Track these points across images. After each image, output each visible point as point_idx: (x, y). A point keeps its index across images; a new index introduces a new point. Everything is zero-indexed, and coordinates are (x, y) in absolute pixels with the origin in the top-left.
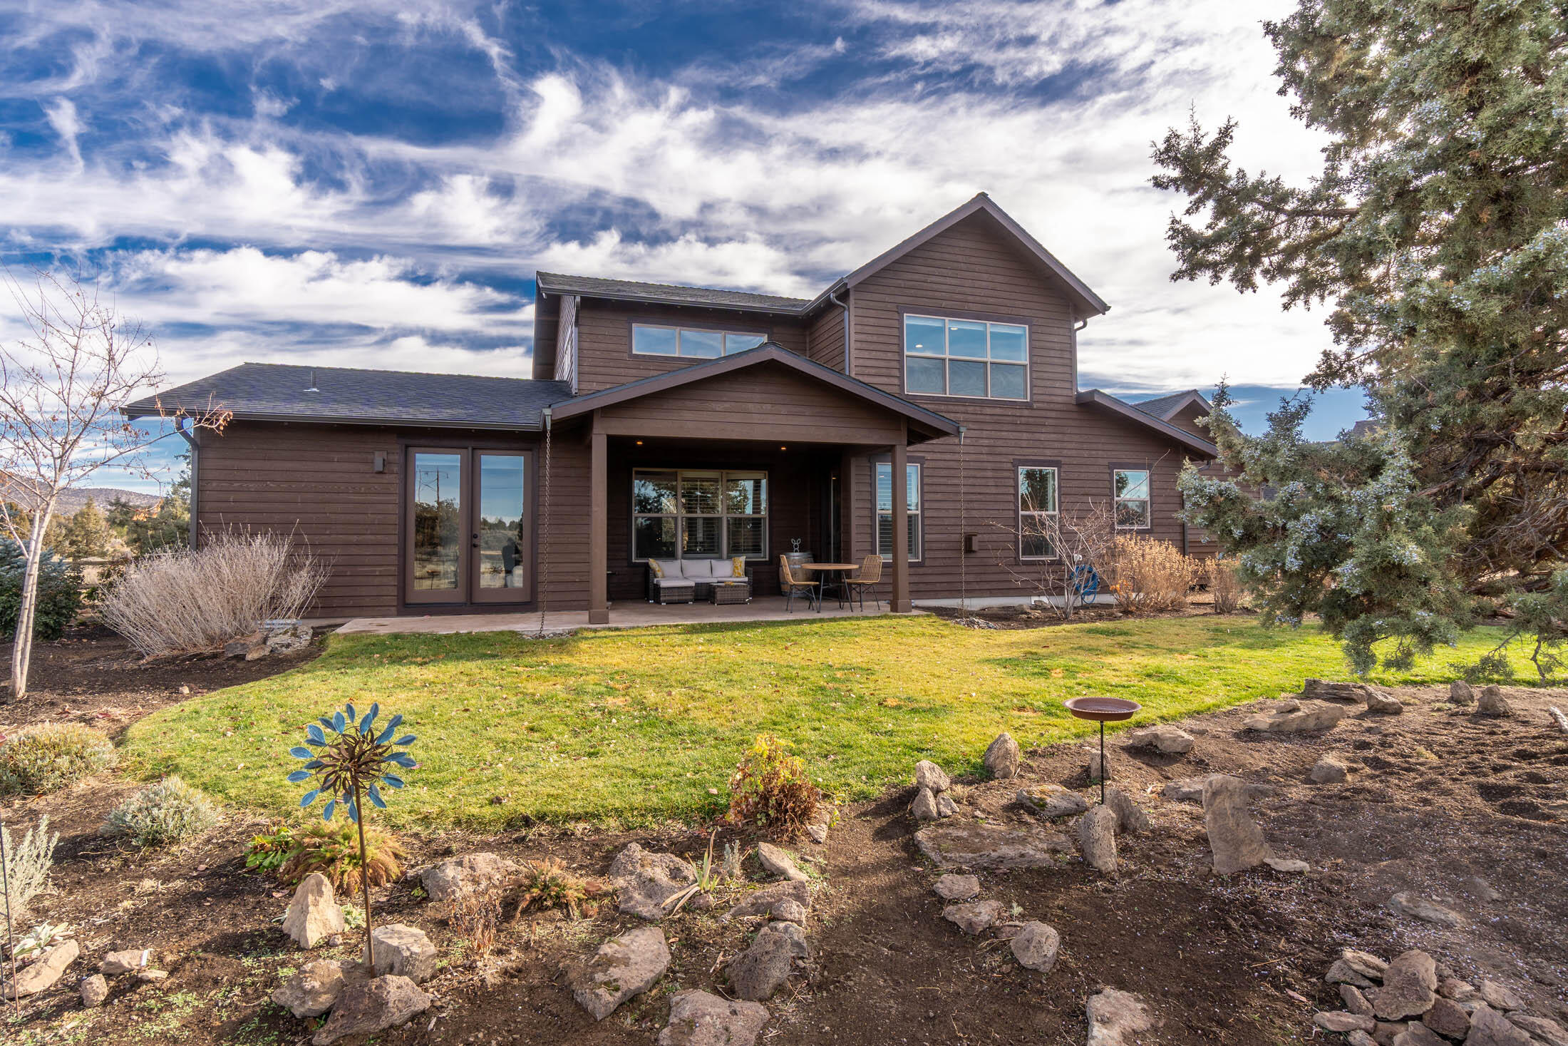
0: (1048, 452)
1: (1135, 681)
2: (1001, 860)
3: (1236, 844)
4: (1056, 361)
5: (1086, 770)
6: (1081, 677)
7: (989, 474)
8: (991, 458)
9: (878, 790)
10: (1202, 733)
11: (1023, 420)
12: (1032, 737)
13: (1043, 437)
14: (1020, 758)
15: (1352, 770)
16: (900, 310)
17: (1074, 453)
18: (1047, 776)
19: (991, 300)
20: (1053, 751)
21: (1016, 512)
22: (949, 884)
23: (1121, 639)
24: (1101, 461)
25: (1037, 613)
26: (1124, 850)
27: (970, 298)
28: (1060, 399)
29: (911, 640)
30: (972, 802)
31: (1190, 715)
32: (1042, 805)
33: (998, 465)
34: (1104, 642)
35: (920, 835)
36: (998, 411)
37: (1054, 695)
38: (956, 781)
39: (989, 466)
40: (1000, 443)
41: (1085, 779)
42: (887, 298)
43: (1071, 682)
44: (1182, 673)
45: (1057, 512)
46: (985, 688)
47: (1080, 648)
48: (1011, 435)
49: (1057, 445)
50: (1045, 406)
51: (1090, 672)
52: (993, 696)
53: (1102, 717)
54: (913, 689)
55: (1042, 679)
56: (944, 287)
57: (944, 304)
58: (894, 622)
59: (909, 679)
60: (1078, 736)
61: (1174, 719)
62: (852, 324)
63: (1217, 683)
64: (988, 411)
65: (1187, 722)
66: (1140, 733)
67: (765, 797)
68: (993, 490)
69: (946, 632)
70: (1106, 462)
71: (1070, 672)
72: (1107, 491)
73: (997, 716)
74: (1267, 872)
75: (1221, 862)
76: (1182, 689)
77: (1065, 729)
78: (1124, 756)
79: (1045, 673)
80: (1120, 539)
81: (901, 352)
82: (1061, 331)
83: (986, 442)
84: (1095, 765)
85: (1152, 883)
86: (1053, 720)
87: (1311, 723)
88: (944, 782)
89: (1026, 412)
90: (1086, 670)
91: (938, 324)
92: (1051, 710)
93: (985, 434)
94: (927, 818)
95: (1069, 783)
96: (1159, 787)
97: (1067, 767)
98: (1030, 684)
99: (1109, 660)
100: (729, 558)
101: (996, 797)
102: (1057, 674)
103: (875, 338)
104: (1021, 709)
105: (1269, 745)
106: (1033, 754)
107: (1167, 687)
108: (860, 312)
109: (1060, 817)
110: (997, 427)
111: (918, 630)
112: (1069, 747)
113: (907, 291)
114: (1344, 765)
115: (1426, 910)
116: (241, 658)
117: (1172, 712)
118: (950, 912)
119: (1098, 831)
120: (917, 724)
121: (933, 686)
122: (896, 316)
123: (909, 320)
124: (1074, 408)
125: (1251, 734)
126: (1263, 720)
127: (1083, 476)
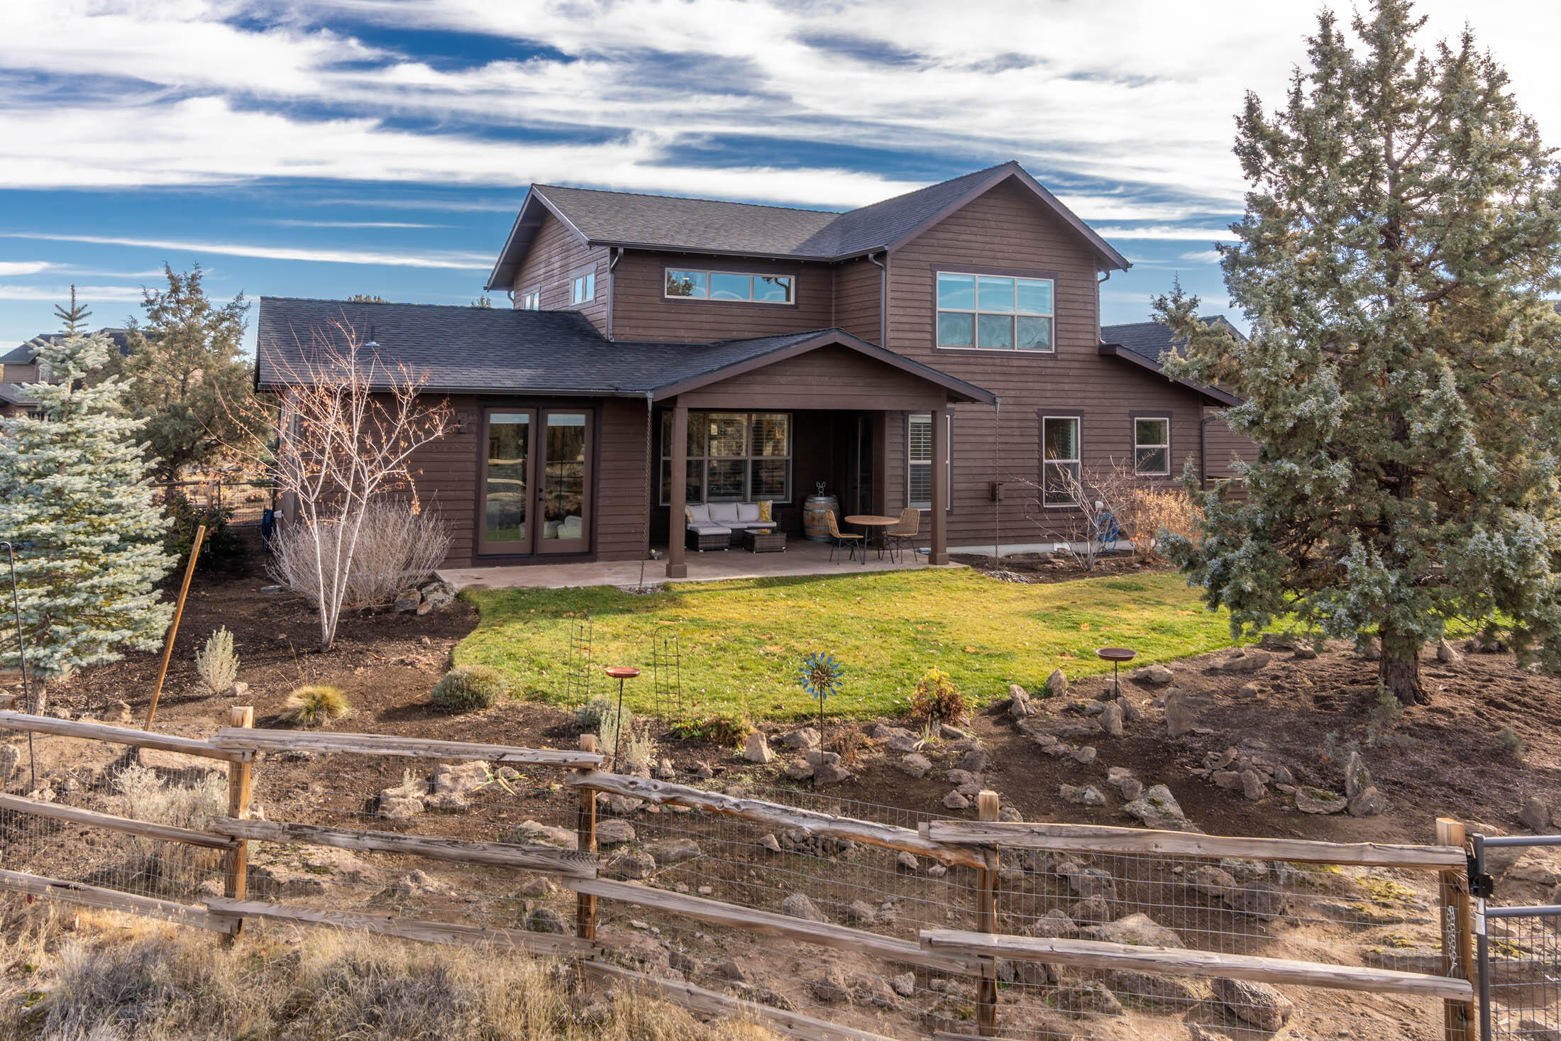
0: (1071, 401)
1: (1143, 634)
2: (1065, 731)
3: (1180, 721)
4: (1080, 313)
5: (1107, 692)
6: (1104, 630)
7: (1015, 424)
8: (1016, 409)
9: (987, 702)
10: (1182, 670)
11: (1048, 371)
12: (1072, 672)
13: (1066, 387)
14: (1067, 686)
15: (1261, 691)
16: (934, 268)
17: (1096, 401)
18: (1084, 694)
19: (1018, 256)
20: (1086, 681)
21: (1040, 460)
22: (1041, 739)
23: (1135, 594)
24: (1122, 410)
25: (1061, 563)
26: (1125, 728)
27: (999, 255)
28: (1083, 350)
29: (959, 595)
30: (1043, 707)
31: (1177, 659)
32: (1083, 708)
33: (1024, 416)
34: (1122, 596)
35: (1020, 722)
36: (1025, 363)
37: (1084, 644)
38: (1032, 697)
39: (1015, 416)
40: (1026, 393)
41: (1106, 696)
42: (921, 258)
43: (1096, 635)
44: (1179, 627)
45: (1079, 461)
46: (1034, 639)
47: (1102, 604)
48: (1036, 386)
49: (1079, 395)
50: (1069, 357)
51: (1110, 626)
52: (1040, 645)
53: (1116, 659)
54: (982, 639)
55: (1075, 632)
56: (975, 245)
57: (974, 261)
58: (936, 574)
59: (975, 632)
60: (1101, 672)
61: (1166, 661)
62: (889, 282)
63: (1202, 635)
64: (1015, 363)
65: (1175, 664)
66: (1141, 670)
67: (939, 702)
68: (1019, 440)
69: (985, 586)
70: (1127, 410)
71: (1095, 626)
72: (1128, 439)
73: (1047, 659)
74: (1193, 734)
75: (1171, 730)
76: (1176, 640)
77: (1093, 668)
78: (1131, 684)
79: (1076, 626)
80: (1139, 494)
81: (933, 309)
82: (1085, 284)
83: (1013, 393)
84: (1112, 688)
85: (1139, 739)
86: (1085, 662)
87: (1250, 664)
88: (1027, 697)
89: (1051, 364)
90: (1107, 625)
91: (969, 280)
92: (1083, 655)
93: (1011, 385)
94: (1021, 715)
95: (1098, 698)
96: (1150, 701)
97: (1096, 690)
98: (1066, 636)
99: (1125, 615)
100: (754, 501)
101: (1056, 705)
102: (1085, 627)
103: (909, 296)
104: (1063, 654)
105: (1221, 677)
106: (1074, 683)
107: (1165, 639)
108: (896, 271)
109: (1094, 714)
110: (1023, 378)
111: (960, 584)
112: (1095, 679)
113: (940, 250)
114: (1256, 689)
115: (1254, 744)
116: (414, 612)
117: (1165, 657)
118: (1045, 750)
119: (1113, 716)
120: (995, 665)
121: (995, 636)
122: (929, 274)
123: (941, 276)
124: (1097, 359)
125: (1212, 671)
126: (1220, 662)
127: (1105, 425)
